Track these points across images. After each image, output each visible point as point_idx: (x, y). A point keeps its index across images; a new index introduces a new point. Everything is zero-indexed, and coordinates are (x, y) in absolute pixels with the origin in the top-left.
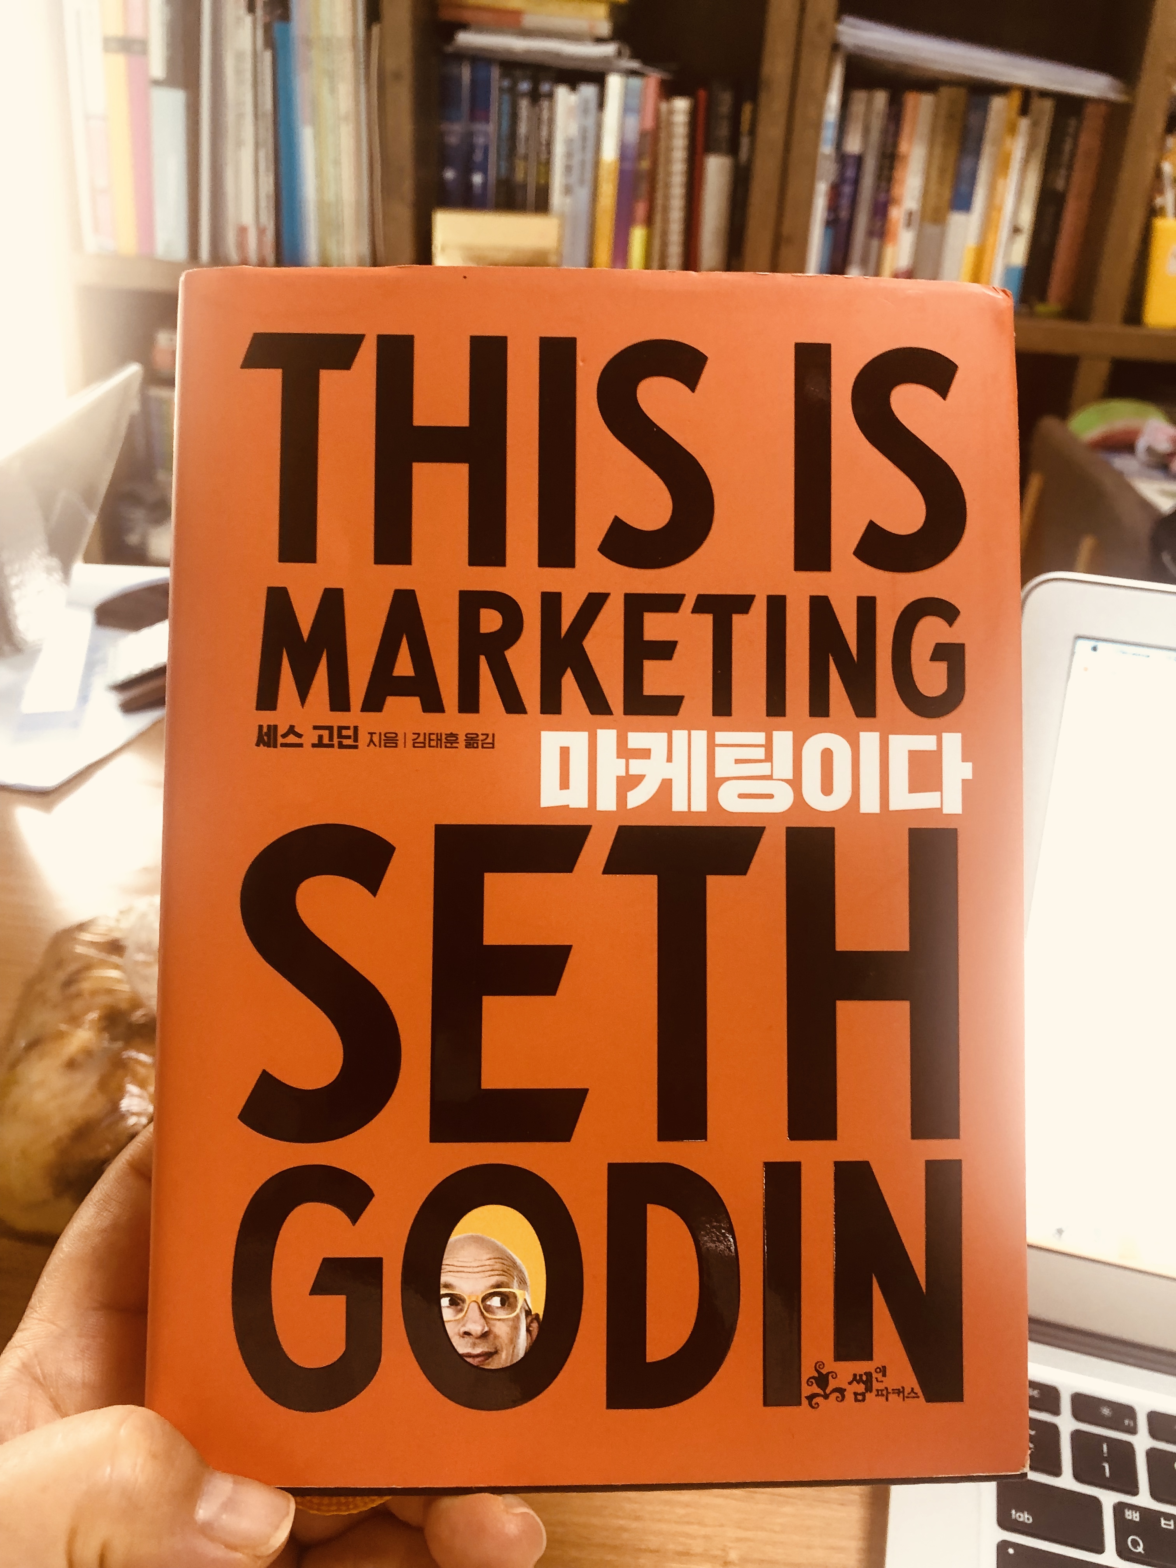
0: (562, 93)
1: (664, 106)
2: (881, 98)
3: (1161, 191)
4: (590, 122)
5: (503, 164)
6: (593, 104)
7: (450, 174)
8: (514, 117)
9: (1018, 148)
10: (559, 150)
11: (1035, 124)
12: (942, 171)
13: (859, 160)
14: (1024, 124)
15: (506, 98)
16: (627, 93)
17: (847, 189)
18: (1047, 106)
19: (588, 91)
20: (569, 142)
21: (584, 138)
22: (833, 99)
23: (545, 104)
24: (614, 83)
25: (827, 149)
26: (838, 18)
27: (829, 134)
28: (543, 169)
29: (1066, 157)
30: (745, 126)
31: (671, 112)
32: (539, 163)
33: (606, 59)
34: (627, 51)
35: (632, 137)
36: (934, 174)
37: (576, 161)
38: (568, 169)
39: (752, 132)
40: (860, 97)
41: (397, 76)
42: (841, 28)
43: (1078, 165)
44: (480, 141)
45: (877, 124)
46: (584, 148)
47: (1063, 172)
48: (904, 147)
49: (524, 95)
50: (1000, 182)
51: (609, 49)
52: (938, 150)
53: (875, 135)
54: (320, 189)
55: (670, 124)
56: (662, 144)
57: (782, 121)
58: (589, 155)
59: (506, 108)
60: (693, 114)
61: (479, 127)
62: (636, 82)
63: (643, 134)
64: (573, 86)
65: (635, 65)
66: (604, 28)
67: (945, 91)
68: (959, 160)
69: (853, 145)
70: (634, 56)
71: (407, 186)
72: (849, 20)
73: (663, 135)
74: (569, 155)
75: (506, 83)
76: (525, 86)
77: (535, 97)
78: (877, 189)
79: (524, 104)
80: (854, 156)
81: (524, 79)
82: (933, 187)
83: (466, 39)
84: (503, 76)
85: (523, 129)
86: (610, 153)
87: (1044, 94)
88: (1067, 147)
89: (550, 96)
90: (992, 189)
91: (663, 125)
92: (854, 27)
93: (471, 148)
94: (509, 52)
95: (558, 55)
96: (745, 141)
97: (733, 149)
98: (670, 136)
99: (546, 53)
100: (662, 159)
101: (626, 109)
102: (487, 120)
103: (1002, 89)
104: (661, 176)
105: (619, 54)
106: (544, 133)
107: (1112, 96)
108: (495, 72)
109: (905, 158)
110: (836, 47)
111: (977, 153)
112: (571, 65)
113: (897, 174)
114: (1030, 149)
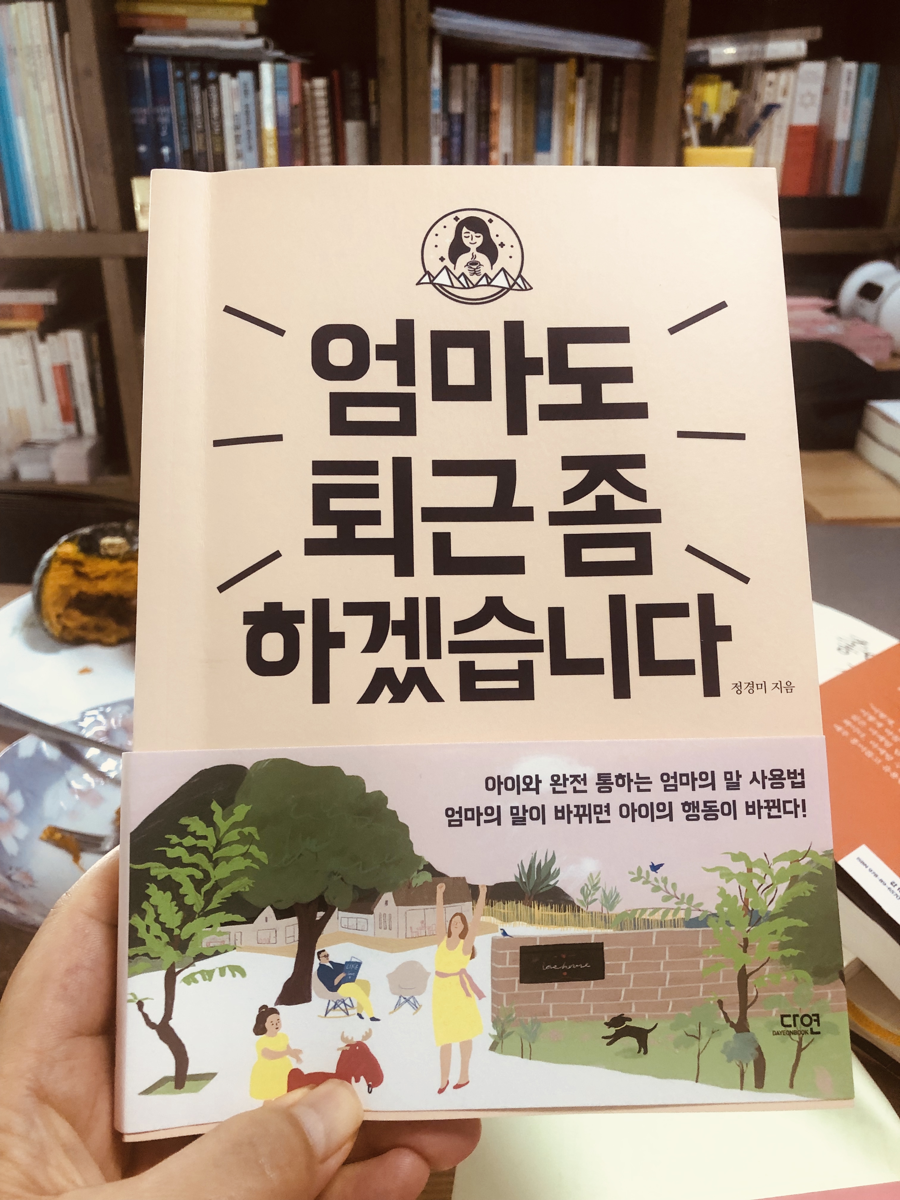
0: (225, 78)
1: (307, 85)
2: (472, 70)
3: (687, 127)
4: (251, 100)
5: (185, 138)
6: (251, 87)
7: (142, 149)
8: (188, 100)
9: (579, 102)
10: (228, 123)
11: (589, 83)
12: (525, 122)
13: (462, 117)
14: (581, 83)
15: (181, 85)
16: (276, 77)
17: (456, 140)
18: (597, 68)
19: (246, 76)
20: (236, 117)
21: (247, 113)
22: (436, 72)
23: (213, 88)
24: (266, 70)
25: (436, 110)
26: (432, 10)
27: (436, 99)
28: (218, 140)
29: (615, 105)
30: (372, 98)
31: (313, 89)
32: (213, 135)
33: (256, 50)
34: (272, 44)
35: (285, 110)
36: (520, 124)
37: (243, 132)
38: (237, 138)
39: (377, 102)
40: (457, 70)
41: (88, 73)
42: (434, 16)
43: (625, 111)
44: (164, 120)
45: (472, 90)
46: (248, 123)
47: (614, 118)
48: (494, 106)
49: (194, 82)
50: (570, 128)
51: (258, 42)
52: (520, 107)
53: (472, 99)
54: (36, 167)
55: (314, 98)
56: (309, 113)
57: (398, 91)
58: (253, 127)
59: (182, 94)
60: (330, 89)
61: (162, 110)
62: (282, 68)
63: (293, 108)
64: (234, 75)
65: (280, 54)
66: (252, 27)
67: (520, 61)
68: (537, 113)
69: (456, 107)
70: (277, 48)
71: (107, 159)
72: (439, 10)
73: (309, 106)
74: (237, 128)
75: (179, 74)
76: (194, 75)
77: (204, 83)
78: (478, 138)
79: (196, 89)
80: (459, 115)
81: (192, 69)
82: (520, 135)
83: (140, 40)
84: (176, 69)
85: (197, 109)
86: (269, 125)
87: (594, 59)
88: (615, 99)
89: (217, 82)
90: (564, 133)
91: (308, 99)
92: (444, 15)
93: (158, 127)
94: (178, 48)
95: (217, 49)
96: (373, 108)
97: (364, 115)
98: (314, 109)
99: (209, 48)
100: (310, 127)
101: (277, 90)
102: (168, 103)
103: (562, 57)
104: (311, 139)
105: (266, 46)
106: (215, 110)
107: (644, 57)
108: (170, 66)
109: (497, 113)
110: (432, 32)
111: (549, 107)
112: (230, 56)
113: (493, 126)
114: (588, 101)
